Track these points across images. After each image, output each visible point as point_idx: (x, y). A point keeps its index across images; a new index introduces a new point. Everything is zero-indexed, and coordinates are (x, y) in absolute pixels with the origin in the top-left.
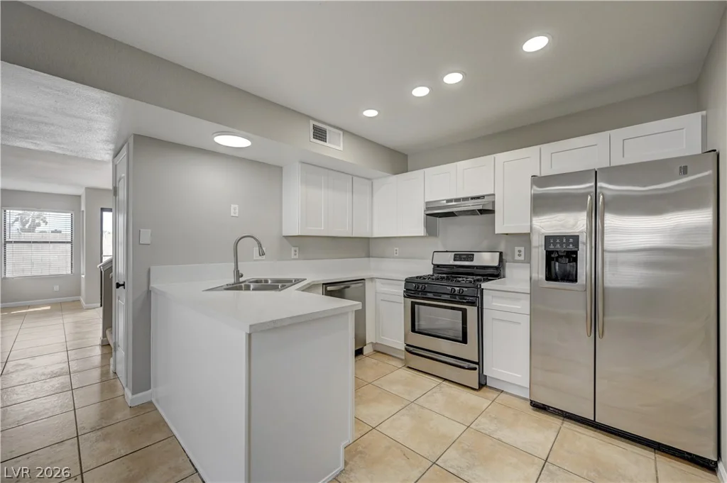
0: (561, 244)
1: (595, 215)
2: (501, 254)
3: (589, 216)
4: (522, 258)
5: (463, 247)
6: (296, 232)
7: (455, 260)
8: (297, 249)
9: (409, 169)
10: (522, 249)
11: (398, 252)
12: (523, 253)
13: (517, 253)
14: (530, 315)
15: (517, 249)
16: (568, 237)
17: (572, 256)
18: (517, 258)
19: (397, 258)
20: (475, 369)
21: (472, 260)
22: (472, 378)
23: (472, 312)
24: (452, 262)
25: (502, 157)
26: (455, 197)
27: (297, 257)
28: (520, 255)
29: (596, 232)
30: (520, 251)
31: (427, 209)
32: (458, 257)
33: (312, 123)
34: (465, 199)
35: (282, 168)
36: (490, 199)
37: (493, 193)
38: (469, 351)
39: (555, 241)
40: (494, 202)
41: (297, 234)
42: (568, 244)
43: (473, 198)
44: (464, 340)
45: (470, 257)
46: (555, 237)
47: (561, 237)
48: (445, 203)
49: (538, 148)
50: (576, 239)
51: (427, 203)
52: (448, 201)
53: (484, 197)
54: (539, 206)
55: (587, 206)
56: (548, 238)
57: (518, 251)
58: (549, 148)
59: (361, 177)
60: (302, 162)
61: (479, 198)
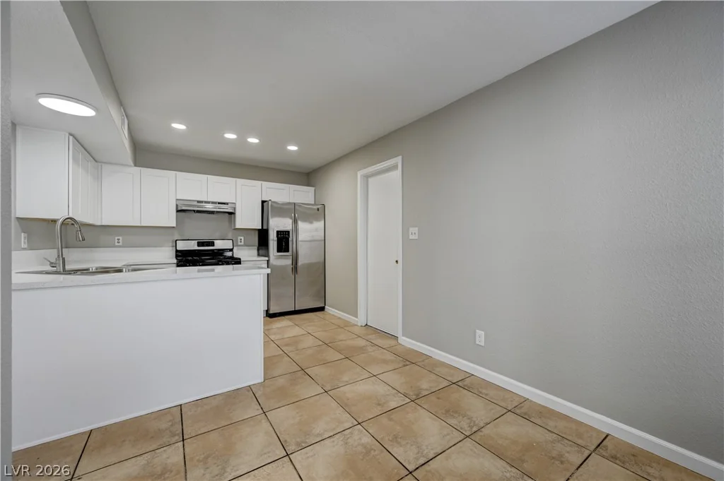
0: (283, 235)
1: (295, 222)
2: (233, 241)
3: (292, 222)
4: (242, 243)
5: (205, 237)
7: (198, 246)
8: (26, 236)
11: (120, 241)
13: (239, 241)
15: (239, 238)
16: (286, 232)
17: (287, 241)
18: (239, 243)
19: (120, 247)
24: (196, 248)
25: (240, 181)
26: (206, 200)
27: (26, 246)
32: (200, 244)
34: (206, 202)
36: (233, 205)
37: (234, 202)
40: (235, 209)
42: (286, 235)
43: (219, 203)
45: (212, 244)
47: (283, 232)
48: (196, 203)
49: (260, 182)
50: (288, 232)
51: (177, 200)
52: (198, 202)
53: (227, 204)
54: (274, 216)
55: (291, 218)
56: (278, 232)
57: (241, 239)
58: (265, 184)
59: (93, 158)
60: (71, 135)
61: (224, 204)
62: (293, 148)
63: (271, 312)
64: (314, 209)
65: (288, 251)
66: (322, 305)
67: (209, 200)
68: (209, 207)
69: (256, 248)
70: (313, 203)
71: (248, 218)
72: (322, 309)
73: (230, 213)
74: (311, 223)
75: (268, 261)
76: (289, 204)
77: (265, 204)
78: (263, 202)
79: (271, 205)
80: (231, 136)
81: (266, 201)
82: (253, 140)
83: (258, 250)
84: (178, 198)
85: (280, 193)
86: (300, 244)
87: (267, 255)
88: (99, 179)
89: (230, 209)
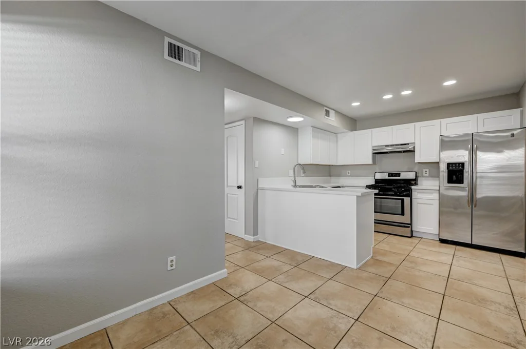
1: (472, 152)
2: (416, 172)
3: (469, 153)
4: (427, 175)
5: (394, 170)
6: (309, 161)
7: (389, 176)
9: (357, 129)
10: (428, 170)
11: (350, 173)
12: (428, 172)
13: (424, 172)
14: (439, 200)
15: (424, 170)
16: (459, 164)
17: (461, 172)
18: (424, 175)
19: (349, 176)
20: (409, 227)
21: (400, 176)
22: (407, 231)
23: (407, 200)
24: (387, 177)
25: (419, 124)
26: (391, 144)
27: (303, 175)
28: (426, 174)
29: (473, 161)
30: (426, 171)
31: (374, 150)
32: (390, 175)
33: (325, 108)
35: (297, 129)
36: (413, 145)
37: (414, 142)
38: (405, 219)
39: (452, 165)
40: (414, 147)
41: (310, 163)
42: (459, 166)
43: (401, 145)
44: (403, 214)
45: (399, 175)
46: (452, 164)
47: (455, 164)
48: (384, 148)
49: (439, 121)
50: (463, 164)
51: (373, 147)
52: (386, 146)
53: (408, 144)
55: (468, 149)
56: (449, 164)
58: (445, 121)
59: (332, 133)
60: (312, 127)
61: (405, 144)
62: (450, 83)
63: (440, 237)
64: (505, 136)
65: (463, 183)
67: (393, 143)
68: (389, 149)
75: (439, 190)
80: (388, 97)
82: (407, 93)
84: (374, 145)
88: (337, 141)
89: (410, 147)
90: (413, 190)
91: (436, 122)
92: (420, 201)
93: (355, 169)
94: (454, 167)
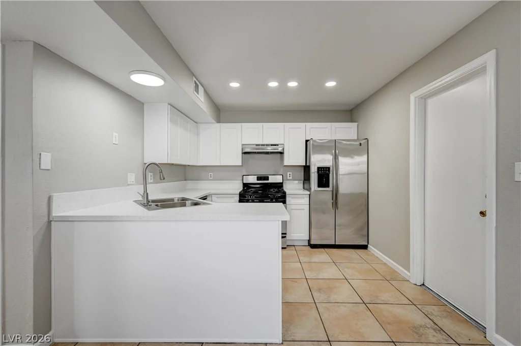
0: (324, 170)
1: (336, 158)
2: (283, 176)
3: (333, 157)
4: (291, 178)
5: (263, 173)
7: (257, 180)
8: (152, 174)
10: (291, 173)
11: (212, 176)
13: (288, 175)
14: (309, 205)
16: (326, 168)
18: (288, 178)
19: (211, 180)
20: (285, 237)
21: (268, 180)
25: (288, 125)
26: (262, 143)
27: (152, 181)
29: (336, 166)
30: (290, 174)
31: (243, 149)
32: (259, 179)
33: (195, 79)
34: (267, 145)
35: (143, 104)
36: (282, 146)
37: (283, 143)
40: (283, 149)
41: (166, 162)
42: (326, 171)
43: (272, 145)
45: (267, 178)
46: (321, 168)
47: (324, 168)
48: (255, 147)
49: (304, 124)
50: (329, 168)
51: (243, 145)
52: (257, 145)
53: (278, 145)
54: (315, 153)
55: (332, 155)
56: (318, 168)
57: (289, 174)
58: (309, 125)
59: (193, 120)
60: (169, 104)
61: (275, 145)
62: (331, 84)
63: (312, 243)
64: (357, 145)
65: (328, 187)
66: (365, 243)
67: (264, 143)
68: (269, 149)
69: (302, 181)
70: (356, 138)
71: (294, 157)
72: (365, 247)
73: (282, 153)
74: (352, 158)
75: (310, 195)
76: (330, 141)
77: (308, 143)
78: (307, 141)
79: (313, 144)
80: (273, 84)
81: (308, 140)
82: (293, 84)
83: (304, 184)
84: (243, 143)
85: (322, 131)
86: (340, 177)
87: (309, 190)
88: (198, 135)
89: (280, 150)
90: (287, 196)
91: (302, 125)
92: (293, 207)
93: (220, 171)
94: (323, 172)
